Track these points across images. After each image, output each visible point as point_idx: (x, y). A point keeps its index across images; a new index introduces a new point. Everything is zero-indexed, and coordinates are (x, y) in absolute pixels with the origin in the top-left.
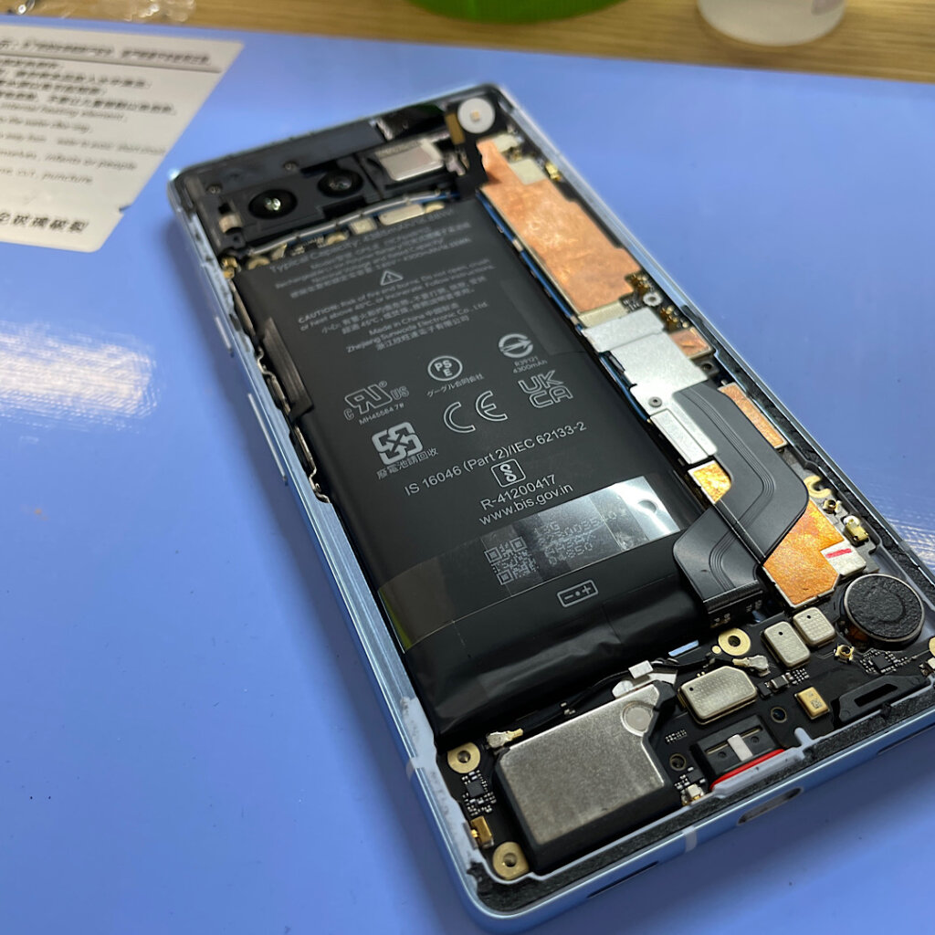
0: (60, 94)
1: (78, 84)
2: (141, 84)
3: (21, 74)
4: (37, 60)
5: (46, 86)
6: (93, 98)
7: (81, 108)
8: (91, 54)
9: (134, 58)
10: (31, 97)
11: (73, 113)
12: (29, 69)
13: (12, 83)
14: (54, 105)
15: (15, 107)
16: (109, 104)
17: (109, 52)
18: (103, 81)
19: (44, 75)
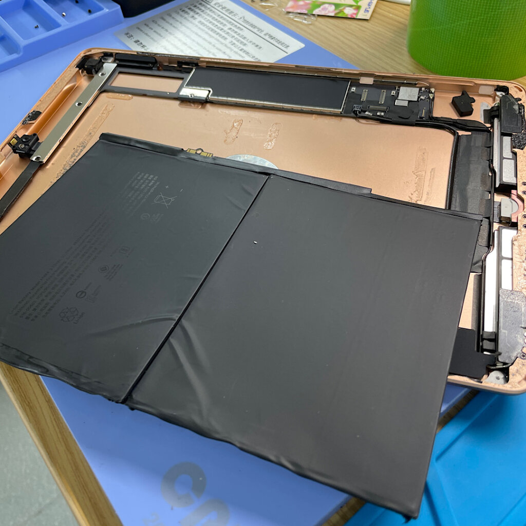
0: (235, 41)
1: (243, 40)
2: (260, 48)
3: (230, 29)
4: (239, 25)
5: (233, 37)
6: (242, 47)
7: (236, 50)
8: (255, 30)
9: (267, 37)
10: (226, 39)
11: (231, 50)
12: (233, 28)
13: (224, 31)
14: (229, 45)
15: (218, 40)
16: (245, 51)
17: (262, 31)
18: (251, 42)
19: (236, 32)
